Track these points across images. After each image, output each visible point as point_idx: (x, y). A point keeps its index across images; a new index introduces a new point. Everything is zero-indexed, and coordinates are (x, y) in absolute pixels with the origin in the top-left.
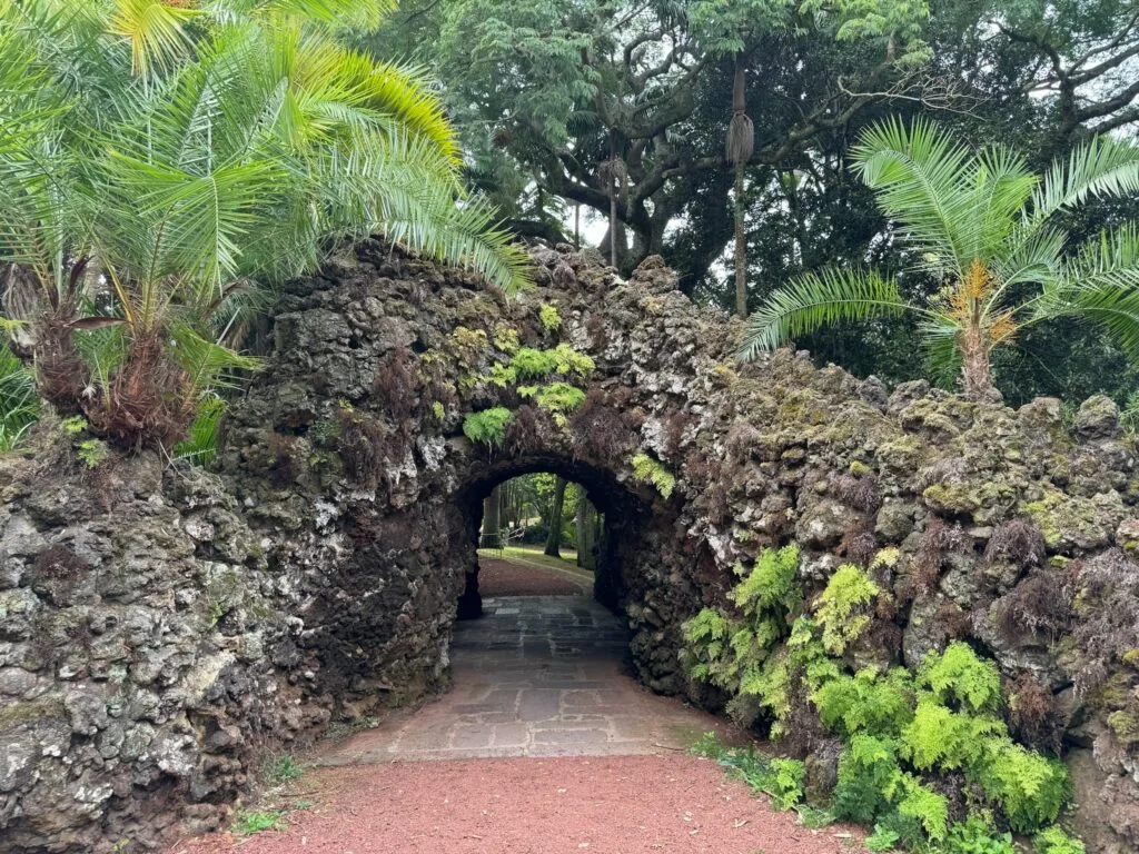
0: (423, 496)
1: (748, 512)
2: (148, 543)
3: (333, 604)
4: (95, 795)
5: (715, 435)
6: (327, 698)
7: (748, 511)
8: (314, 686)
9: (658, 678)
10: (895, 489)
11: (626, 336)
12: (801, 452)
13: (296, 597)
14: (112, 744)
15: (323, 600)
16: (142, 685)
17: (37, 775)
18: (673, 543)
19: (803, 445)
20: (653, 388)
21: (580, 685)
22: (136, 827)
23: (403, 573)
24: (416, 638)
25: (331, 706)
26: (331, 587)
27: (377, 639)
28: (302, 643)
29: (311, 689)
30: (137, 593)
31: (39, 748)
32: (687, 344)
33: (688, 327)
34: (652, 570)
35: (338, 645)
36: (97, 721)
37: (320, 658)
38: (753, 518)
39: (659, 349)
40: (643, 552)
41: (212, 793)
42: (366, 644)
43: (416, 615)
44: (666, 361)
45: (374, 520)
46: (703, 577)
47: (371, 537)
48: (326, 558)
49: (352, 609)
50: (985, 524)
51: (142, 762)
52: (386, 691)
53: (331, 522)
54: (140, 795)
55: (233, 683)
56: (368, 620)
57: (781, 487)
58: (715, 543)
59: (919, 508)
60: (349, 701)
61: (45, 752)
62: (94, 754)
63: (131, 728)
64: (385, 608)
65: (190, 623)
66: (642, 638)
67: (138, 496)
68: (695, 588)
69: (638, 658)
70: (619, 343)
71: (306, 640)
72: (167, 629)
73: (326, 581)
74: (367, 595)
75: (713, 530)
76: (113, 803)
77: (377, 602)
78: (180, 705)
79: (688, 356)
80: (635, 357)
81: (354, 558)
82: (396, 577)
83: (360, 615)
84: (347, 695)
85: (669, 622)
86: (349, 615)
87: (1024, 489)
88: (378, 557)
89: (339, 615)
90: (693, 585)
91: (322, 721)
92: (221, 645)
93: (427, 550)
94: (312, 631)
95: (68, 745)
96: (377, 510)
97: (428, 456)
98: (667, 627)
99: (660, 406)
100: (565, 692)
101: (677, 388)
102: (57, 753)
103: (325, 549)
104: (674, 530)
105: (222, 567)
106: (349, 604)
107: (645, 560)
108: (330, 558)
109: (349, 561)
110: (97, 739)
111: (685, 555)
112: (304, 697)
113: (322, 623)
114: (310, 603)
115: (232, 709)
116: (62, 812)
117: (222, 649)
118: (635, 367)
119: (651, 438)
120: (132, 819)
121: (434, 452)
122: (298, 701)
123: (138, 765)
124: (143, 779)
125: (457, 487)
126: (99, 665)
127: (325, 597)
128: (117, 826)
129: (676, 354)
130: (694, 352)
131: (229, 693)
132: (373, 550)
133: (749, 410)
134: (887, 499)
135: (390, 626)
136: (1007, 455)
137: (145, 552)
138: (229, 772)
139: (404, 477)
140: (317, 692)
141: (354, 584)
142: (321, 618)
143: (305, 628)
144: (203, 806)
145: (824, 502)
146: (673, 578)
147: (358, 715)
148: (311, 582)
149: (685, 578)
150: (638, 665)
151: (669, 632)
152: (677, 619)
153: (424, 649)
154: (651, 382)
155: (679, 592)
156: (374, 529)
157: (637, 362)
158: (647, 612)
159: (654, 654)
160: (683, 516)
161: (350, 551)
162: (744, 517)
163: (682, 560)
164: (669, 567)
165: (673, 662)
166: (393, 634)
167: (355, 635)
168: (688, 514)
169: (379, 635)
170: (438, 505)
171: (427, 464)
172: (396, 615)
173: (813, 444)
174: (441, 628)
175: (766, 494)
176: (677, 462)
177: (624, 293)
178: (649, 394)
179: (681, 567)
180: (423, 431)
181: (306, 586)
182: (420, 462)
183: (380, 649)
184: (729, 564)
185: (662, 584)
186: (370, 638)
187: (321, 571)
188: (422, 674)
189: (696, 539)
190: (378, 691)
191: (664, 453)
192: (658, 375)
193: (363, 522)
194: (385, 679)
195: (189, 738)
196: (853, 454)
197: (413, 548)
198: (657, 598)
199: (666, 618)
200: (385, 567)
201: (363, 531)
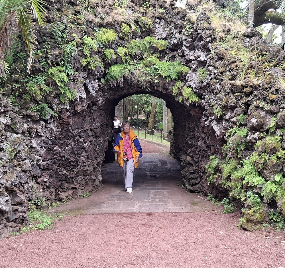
0: (89, 107)
3: (53, 152)
5: (218, 81)
6: (53, 190)
7: (229, 114)
8: (47, 184)
9: (193, 185)
10: (284, 105)
11: (180, 32)
12: (250, 89)
13: (38, 148)
15: (49, 150)
18: (200, 128)
19: (252, 86)
20: (192, 58)
21: (159, 189)
23: (81, 140)
24: (88, 167)
25: (54, 193)
26: (52, 145)
27: (72, 167)
28: (41, 167)
29: (46, 186)
32: (207, 37)
33: (207, 30)
34: (191, 140)
35: (56, 169)
37: (49, 174)
38: (231, 117)
39: (194, 40)
40: (188, 132)
41: (16, 219)
42: (67, 169)
43: (88, 158)
44: (198, 45)
45: (69, 117)
46: (211, 143)
47: (68, 124)
49: (61, 154)
52: (76, 188)
53: (51, 117)
55: (21, 179)
56: (68, 159)
57: (242, 104)
58: (216, 128)
60: (61, 192)
64: (74, 154)
66: (186, 169)
68: (209, 147)
69: (184, 177)
70: (177, 35)
71: (43, 166)
73: (50, 142)
74: (67, 148)
75: (215, 122)
77: (72, 152)
78: (4, 186)
79: (208, 43)
80: (184, 43)
81: (61, 133)
82: (78, 141)
83: (64, 157)
84: (60, 189)
85: (197, 162)
86: (60, 156)
88: (71, 133)
89: (56, 156)
90: (207, 146)
91: (51, 199)
93: (91, 130)
94: (46, 163)
96: (70, 112)
97: (90, 89)
98: (197, 164)
99: (194, 67)
100: (152, 191)
101: (202, 58)
103: (49, 129)
104: (200, 122)
105: (15, 135)
106: (60, 152)
107: (188, 135)
108: (51, 133)
109: (59, 134)
111: (205, 133)
112: (44, 189)
113: (49, 159)
114: (44, 151)
115: (21, 189)
117: (16, 166)
118: (184, 48)
119: (190, 81)
121: (93, 87)
122: (41, 190)
125: (104, 103)
129: (202, 42)
130: (211, 41)
131: (20, 183)
132: (69, 130)
133: (232, 70)
134: (281, 110)
135: (77, 162)
138: (21, 212)
139: (81, 98)
140: (49, 187)
141: (62, 144)
142: (49, 157)
143: (43, 161)
144: (13, 223)
145: (258, 111)
146: (199, 143)
147: (65, 197)
148: (44, 142)
149: (204, 143)
150: (185, 181)
151: (198, 166)
152: (201, 161)
153: (91, 172)
154: (191, 55)
155: (202, 149)
156: (69, 120)
157: (185, 45)
158: (188, 158)
159: (191, 176)
160: (203, 116)
161: (59, 130)
162: (227, 117)
163: (203, 136)
164: (198, 138)
165: (199, 179)
166: (78, 165)
167: (63, 165)
168: (206, 116)
169: (72, 165)
170: (95, 110)
171: (90, 92)
172: (79, 157)
173: (256, 86)
174: (98, 164)
175: (236, 107)
176: (202, 92)
177: (179, 12)
178: (190, 61)
179: (203, 139)
180: (88, 77)
181: (42, 144)
182: (87, 91)
183: (73, 171)
184: (221, 137)
185: (195, 146)
186: (69, 166)
187: (48, 138)
188: (91, 182)
189: (208, 126)
190: (73, 188)
191: (196, 88)
192: (194, 52)
193: (64, 117)
194: (75, 183)
195: (8, 198)
196: (271, 91)
197: (85, 129)
198: (193, 152)
199: (196, 160)
200: (74, 137)
201: (64, 121)
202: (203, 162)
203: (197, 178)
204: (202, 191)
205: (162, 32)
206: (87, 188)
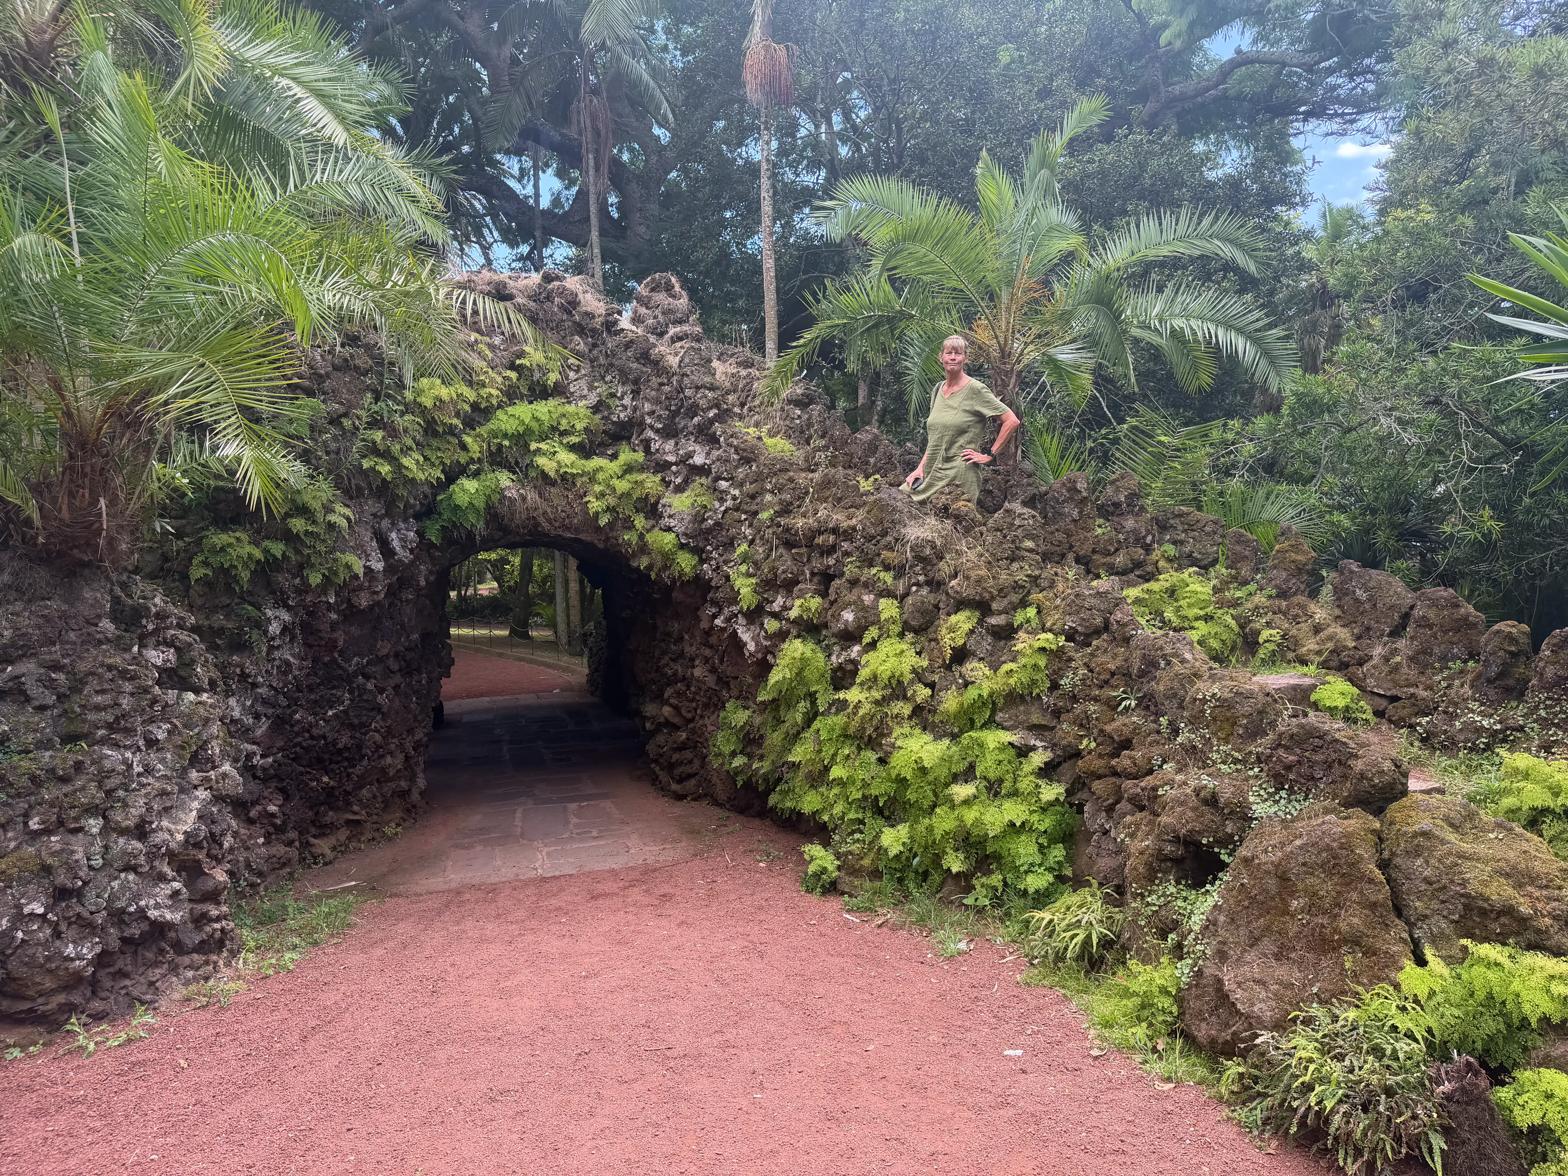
0: (392, 592)
1: (779, 602)
2: (109, 675)
3: (292, 726)
4: (85, 951)
5: (743, 517)
6: (293, 835)
7: (780, 600)
8: (279, 822)
9: (681, 780)
10: (921, 578)
11: (636, 393)
12: (832, 538)
13: (249, 721)
14: (98, 896)
15: (280, 723)
16: (123, 832)
17: (20, 935)
18: (698, 634)
19: (835, 531)
20: (671, 458)
21: (589, 797)
22: (127, 982)
23: (370, 686)
24: (389, 760)
25: (297, 844)
26: (289, 706)
27: (346, 764)
28: (259, 773)
29: (274, 825)
30: (101, 732)
31: (19, 907)
32: (710, 408)
33: (710, 389)
34: (672, 664)
35: (302, 774)
36: (81, 874)
37: (282, 791)
38: (786, 608)
39: (676, 413)
40: (663, 645)
41: (202, 942)
42: (333, 770)
43: (389, 733)
44: (685, 427)
45: (334, 626)
46: (730, 671)
47: (332, 645)
48: (279, 671)
49: (315, 732)
50: (1000, 613)
51: (130, 914)
52: (358, 822)
53: (285, 629)
54: (130, 949)
55: (213, 822)
56: (334, 743)
57: (813, 574)
58: (745, 636)
59: (944, 598)
60: (314, 836)
61: (26, 910)
62: (79, 909)
63: (116, 878)
64: (352, 726)
65: (163, 761)
66: (660, 739)
67: (88, 622)
68: (724, 682)
69: (656, 761)
70: (627, 401)
71: (264, 769)
72: (141, 769)
73: (282, 701)
74: (330, 713)
75: (741, 620)
76: (102, 960)
77: (344, 721)
78: (163, 850)
79: (711, 422)
80: (648, 421)
81: (313, 672)
82: (362, 690)
83: (324, 737)
84: (313, 830)
85: (692, 720)
86: (312, 737)
87: (1037, 578)
88: (341, 668)
89: (299, 739)
90: (719, 680)
91: (290, 860)
92: (196, 782)
93: (396, 655)
94: (270, 760)
95: (51, 901)
96: (338, 612)
97: (396, 544)
98: (691, 726)
99: (679, 480)
100: (573, 806)
101: (698, 460)
102: (41, 911)
103: (277, 663)
104: (698, 620)
105: (190, 696)
106: (311, 725)
107: (664, 653)
108: (285, 673)
109: (308, 675)
110: (78, 894)
111: (711, 647)
112: (268, 836)
113: (281, 749)
114: (264, 728)
115: (214, 852)
116: (50, 971)
117: (196, 787)
118: (650, 434)
119: (670, 516)
120: (123, 974)
121: (403, 540)
122: (261, 840)
123: (126, 918)
124: (133, 931)
125: (432, 578)
126: (73, 813)
127: (282, 719)
128: (107, 983)
129: (696, 420)
130: (719, 418)
131: (212, 834)
132: (334, 660)
133: (780, 490)
134: (914, 588)
135: (359, 747)
136: (1023, 545)
137: (106, 686)
138: (218, 919)
139: (368, 570)
140: (281, 830)
141: (316, 702)
142: (280, 744)
143: (262, 756)
144: (195, 956)
145: (855, 591)
146: (697, 672)
147: (328, 851)
148: (265, 702)
149: (710, 671)
150: (657, 769)
151: (693, 731)
152: (702, 717)
153: (398, 771)
154: (668, 450)
155: (704, 687)
156: (335, 635)
157: (652, 427)
158: (667, 710)
159: (676, 756)
160: (708, 605)
161: (308, 663)
162: (776, 607)
163: (707, 652)
164: (692, 660)
165: (697, 763)
166: (363, 757)
167: (320, 760)
168: (715, 603)
169: (347, 759)
170: (407, 601)
171: (395, 554)
172: (365, 734)
173: (845, 531)
174: (417, 746)
175: (798, 583)
176: (701, 545)
177: (632, 341)
178: (668, 465)
179: (706, 660)
180: (388, 514)
181: (259, 708)
182: (386, 550)
183: (348, 775)
184: (760, 656)
185: (684, 678)
186: (337, 763)
187: (275, 689)
188: (397, 800)
189: (723, 630)
190: (349, 822)
191: (685, 534)
192: (677, 444)
193: (322, 627)
194: (356, 808)
195: (176, 885)
196: (883, 542)
197: (380, 654)
198: (678, 694)
199: (689, 716)
200: (349, 679)
201: (321, 638)
202: (707, 721)
203: (691, 762)
204: (706, 795)
205: (585, 392)
206: (387, 817)
